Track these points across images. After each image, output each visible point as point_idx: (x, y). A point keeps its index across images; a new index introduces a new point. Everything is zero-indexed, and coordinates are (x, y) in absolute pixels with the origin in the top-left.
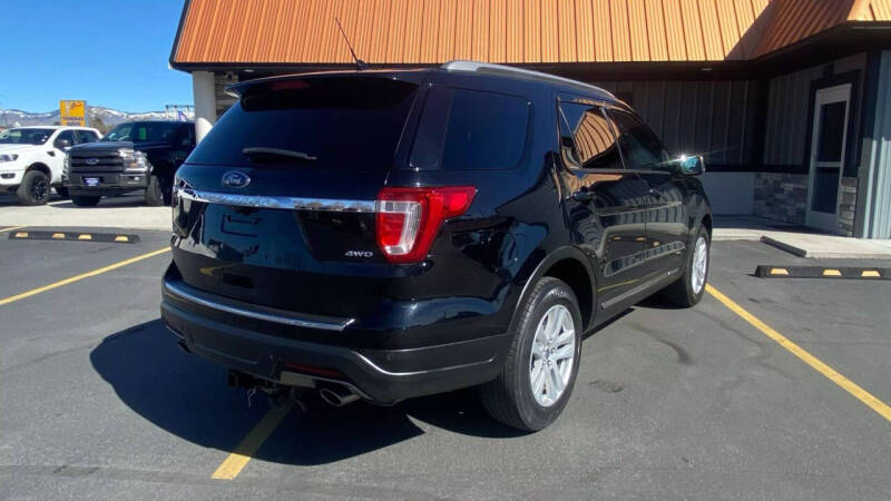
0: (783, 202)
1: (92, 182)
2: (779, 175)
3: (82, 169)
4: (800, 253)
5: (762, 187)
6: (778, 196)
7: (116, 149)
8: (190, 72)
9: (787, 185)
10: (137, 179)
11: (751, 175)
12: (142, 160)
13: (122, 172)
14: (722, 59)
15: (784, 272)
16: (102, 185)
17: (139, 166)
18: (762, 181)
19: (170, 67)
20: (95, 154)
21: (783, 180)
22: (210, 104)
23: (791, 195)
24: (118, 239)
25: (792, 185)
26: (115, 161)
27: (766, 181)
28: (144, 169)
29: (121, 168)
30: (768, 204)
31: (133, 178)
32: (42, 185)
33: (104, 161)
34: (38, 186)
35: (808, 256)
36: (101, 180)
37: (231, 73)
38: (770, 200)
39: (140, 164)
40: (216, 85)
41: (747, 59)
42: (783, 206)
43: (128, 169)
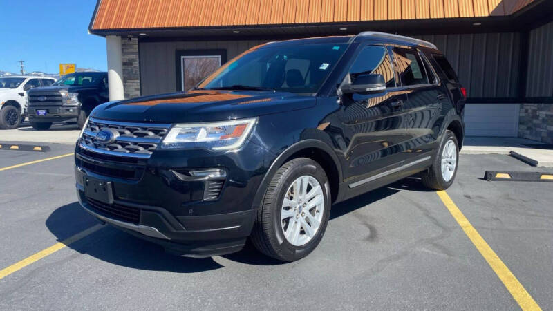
0: (538, 126)
1: (42, 113)
2: (536, 105)
3: (37, 104)
4: (532, 163)
5: (524, 115)
6: (535, 121)
7: (57, 90)
8: (105, 36)
9: (541, 112)
10: (71, 110)
11: (517, 106)
12: (74, 97)
13: (61, 106)
14: (487, 15)
15: (507, 176)
16: (48, 115)
17: (73, 102)
18: (524, 110)
19: (89, 33)
20: (44, 94)
21: (539, 109)
22: (118, 58)
23: (544, 121)
24: (35, 149)
25: (544, 113)
26: (57, 98)
27: (527, 111)
28: (77, 104)
29: (60, 103)
30: (529, 128)
31: (68, 110)
32: (14, 116)
33: (50, 98)
34: (11, 116)
35: (539, 165)
36: (48, 111)
37: (131, 36)
38: (530, 125)
39: (74, 101)
40: (123, 45)
41: (507, 14)
42: (538, 129)
43: (66, 104)
